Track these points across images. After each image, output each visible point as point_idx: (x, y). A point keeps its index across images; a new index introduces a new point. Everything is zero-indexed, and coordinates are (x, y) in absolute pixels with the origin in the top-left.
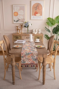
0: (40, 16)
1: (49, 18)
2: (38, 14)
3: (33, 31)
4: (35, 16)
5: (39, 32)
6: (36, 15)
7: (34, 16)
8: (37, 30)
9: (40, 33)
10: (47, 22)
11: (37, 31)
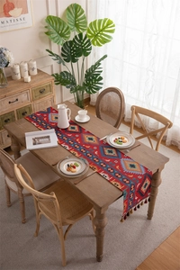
0: (22, 16)
1: (50, 17)
2: (16, 9)
3: (15, 73)
4: (8, 19)
5: (33, 69)
6: (11, 13)
7: (5, 19)
8: (26, 65)
9: (35, 72)
10: (47, 33)
11: (27, 68)
